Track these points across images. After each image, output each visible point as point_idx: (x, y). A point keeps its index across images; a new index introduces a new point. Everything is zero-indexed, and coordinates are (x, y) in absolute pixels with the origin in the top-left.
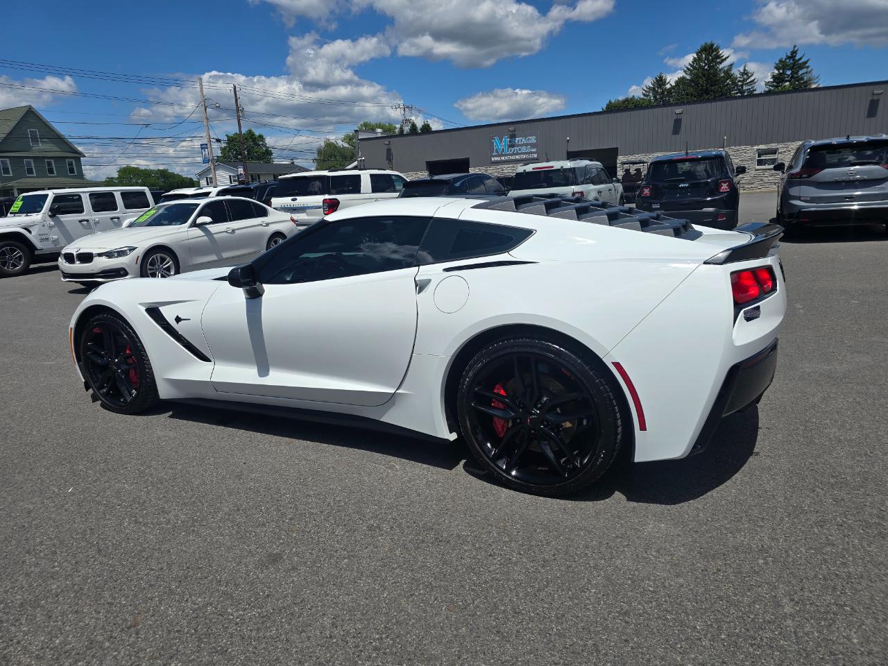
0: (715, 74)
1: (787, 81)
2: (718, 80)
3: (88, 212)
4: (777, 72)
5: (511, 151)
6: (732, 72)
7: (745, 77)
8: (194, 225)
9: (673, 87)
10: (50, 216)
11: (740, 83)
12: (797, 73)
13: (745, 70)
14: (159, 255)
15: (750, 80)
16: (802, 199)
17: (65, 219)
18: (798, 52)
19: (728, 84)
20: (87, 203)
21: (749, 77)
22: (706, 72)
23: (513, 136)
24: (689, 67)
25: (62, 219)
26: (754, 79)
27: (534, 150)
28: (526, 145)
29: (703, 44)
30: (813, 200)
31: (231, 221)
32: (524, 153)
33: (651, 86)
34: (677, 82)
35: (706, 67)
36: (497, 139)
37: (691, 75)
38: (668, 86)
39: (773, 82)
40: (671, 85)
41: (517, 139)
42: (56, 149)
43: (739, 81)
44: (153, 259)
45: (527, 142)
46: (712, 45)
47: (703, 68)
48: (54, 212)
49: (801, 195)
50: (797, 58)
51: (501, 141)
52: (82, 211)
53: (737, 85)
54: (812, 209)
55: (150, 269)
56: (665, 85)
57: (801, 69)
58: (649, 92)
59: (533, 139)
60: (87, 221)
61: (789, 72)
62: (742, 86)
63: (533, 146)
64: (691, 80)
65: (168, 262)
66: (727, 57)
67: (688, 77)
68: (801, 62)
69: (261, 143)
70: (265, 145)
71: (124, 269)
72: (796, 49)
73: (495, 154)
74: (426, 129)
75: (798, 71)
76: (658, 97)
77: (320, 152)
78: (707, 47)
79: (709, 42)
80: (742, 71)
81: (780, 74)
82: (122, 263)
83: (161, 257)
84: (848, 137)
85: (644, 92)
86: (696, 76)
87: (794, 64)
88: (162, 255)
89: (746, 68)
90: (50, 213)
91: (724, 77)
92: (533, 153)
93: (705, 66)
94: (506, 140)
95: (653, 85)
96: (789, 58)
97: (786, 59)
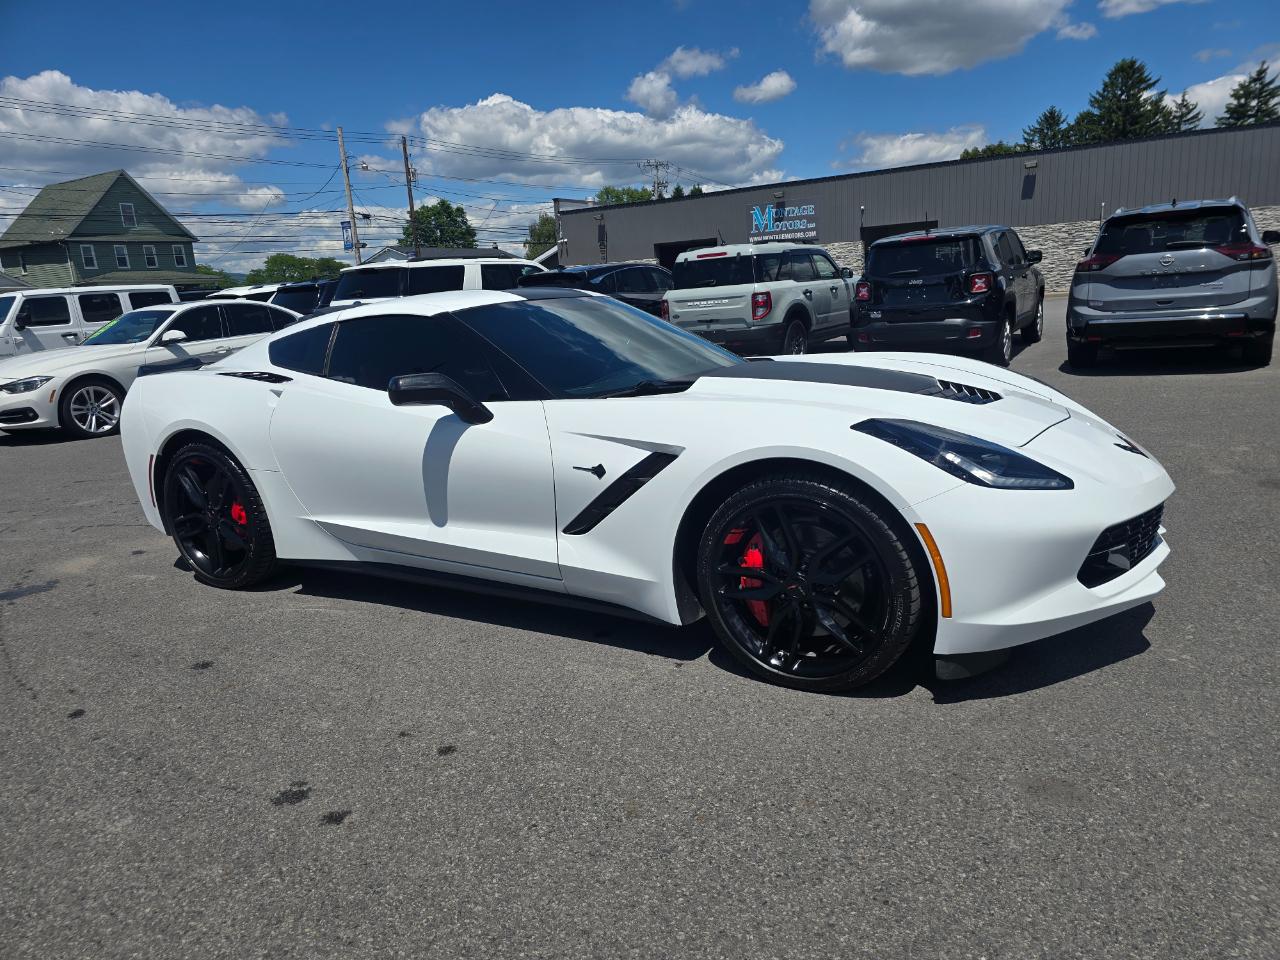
0: (1138, 105)
1: (1250, 116)
2: (1141, 115)
3: (77, 322)
4: (1235, 102)
5: (778, 226)
6: (1164, 103)
7: (1184, 110)
8: (159, 342)
9: (1071, 128)
10: (16, 328)
11: (1176, 121)
12: (1266, 103)
13: (1183, 100)
14: (91, 389)
15: (1191, 115)
16: (1092, 304)
17: (39, 333)
18: (1268, 71)
19: (1157, 122)
20: (74, 307)
21: (1190, 112)
22: (1123, 104)
23: (780, 206)
24: (1097, 96)
25: (35, 333)
26: (1198, 114)
27: (813, 225)
28: (800, 218)
29: (1120, 61)
30: (1106, 306)
31: (226, 336)
32: (800, 231)
33: (1038, 126)
34: (1079, 122)
35: (1123, 97)
36: (756, 211)
37: (1100, 108)
38: (1064, 126)
39: (1229, 118)
40: (1069, 125)
41: (787, 209)
42: (157, 230)
43: (1175, 117)
44: (81, 395)
45: (801, 212)
46: (1133, 63)
47: (1118, 98)
48: (23, 322)
49: (1090, 299)
50: (1267, 79)
51: (763, 213)
52: (67, 321)
53: (1172, 124)
54: (1105, 321)
55: (75, 410)
56: (1058, 125)
57: (1273, 97)
58: (1033, 135)
59: (810, 210)
60: (75, 335)
61: (1254, 103)
62: (1179, 124)
63: (810, 219)
64: (1101, 117)
65: (110, 399)
66: (1158, 81)
67: (1096, 112)
68: (1272, 86)
69: (459, 219)
70: (465, 222)
71: (30, 410)
72: (1265, 67)
73: (754, 231)
74: (697, 194)
75: (1269, 100)
76: (1047, 143)
77: (533, 230)
78: (1125, 66)
79: (1128, 58)
80: (1180, 102)
81: (1240, 106)
82: (28, 401)
83: (95, 392)
84: (1174, 203)
85: (1026, 136)
86: (1109, 110)
87: (1261, 90)
88: (100, 388)
89: (1187, 97)
90: (16, 325)
91: (1150, 111)
92: (812, 230)
93: (1121, 95)
94: (771, 211)
95: (1039, 124)
96: (1254, 80)
97: (1250, 83)
